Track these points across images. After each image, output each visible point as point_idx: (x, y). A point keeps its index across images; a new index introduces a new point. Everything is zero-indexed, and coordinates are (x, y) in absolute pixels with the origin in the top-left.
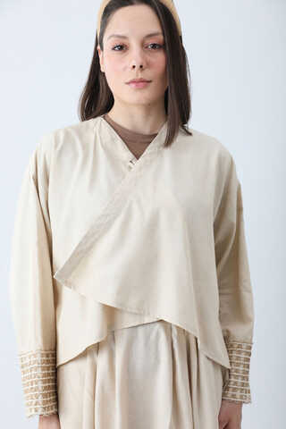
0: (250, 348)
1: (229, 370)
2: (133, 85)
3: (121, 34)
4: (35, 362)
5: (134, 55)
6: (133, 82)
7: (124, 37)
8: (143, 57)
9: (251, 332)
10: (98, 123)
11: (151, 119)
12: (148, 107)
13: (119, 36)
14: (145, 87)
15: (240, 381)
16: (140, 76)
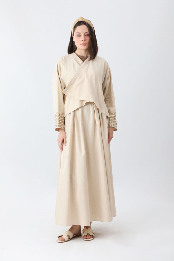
0: (115, 113)
1: (109, 118)
2: (82, 45)
3: (79, 32)
4: (57, 115)
5: (82, 38)
6: (82, 44)
7: (80, 33)
8: (85, 38)
9: (115, 110)
10: (73, 54)
11: (87, 53)
12: (86, 50)
13: (78, 33)
14: (85, 45)
15: (113, 122)
16: (84, 43)
